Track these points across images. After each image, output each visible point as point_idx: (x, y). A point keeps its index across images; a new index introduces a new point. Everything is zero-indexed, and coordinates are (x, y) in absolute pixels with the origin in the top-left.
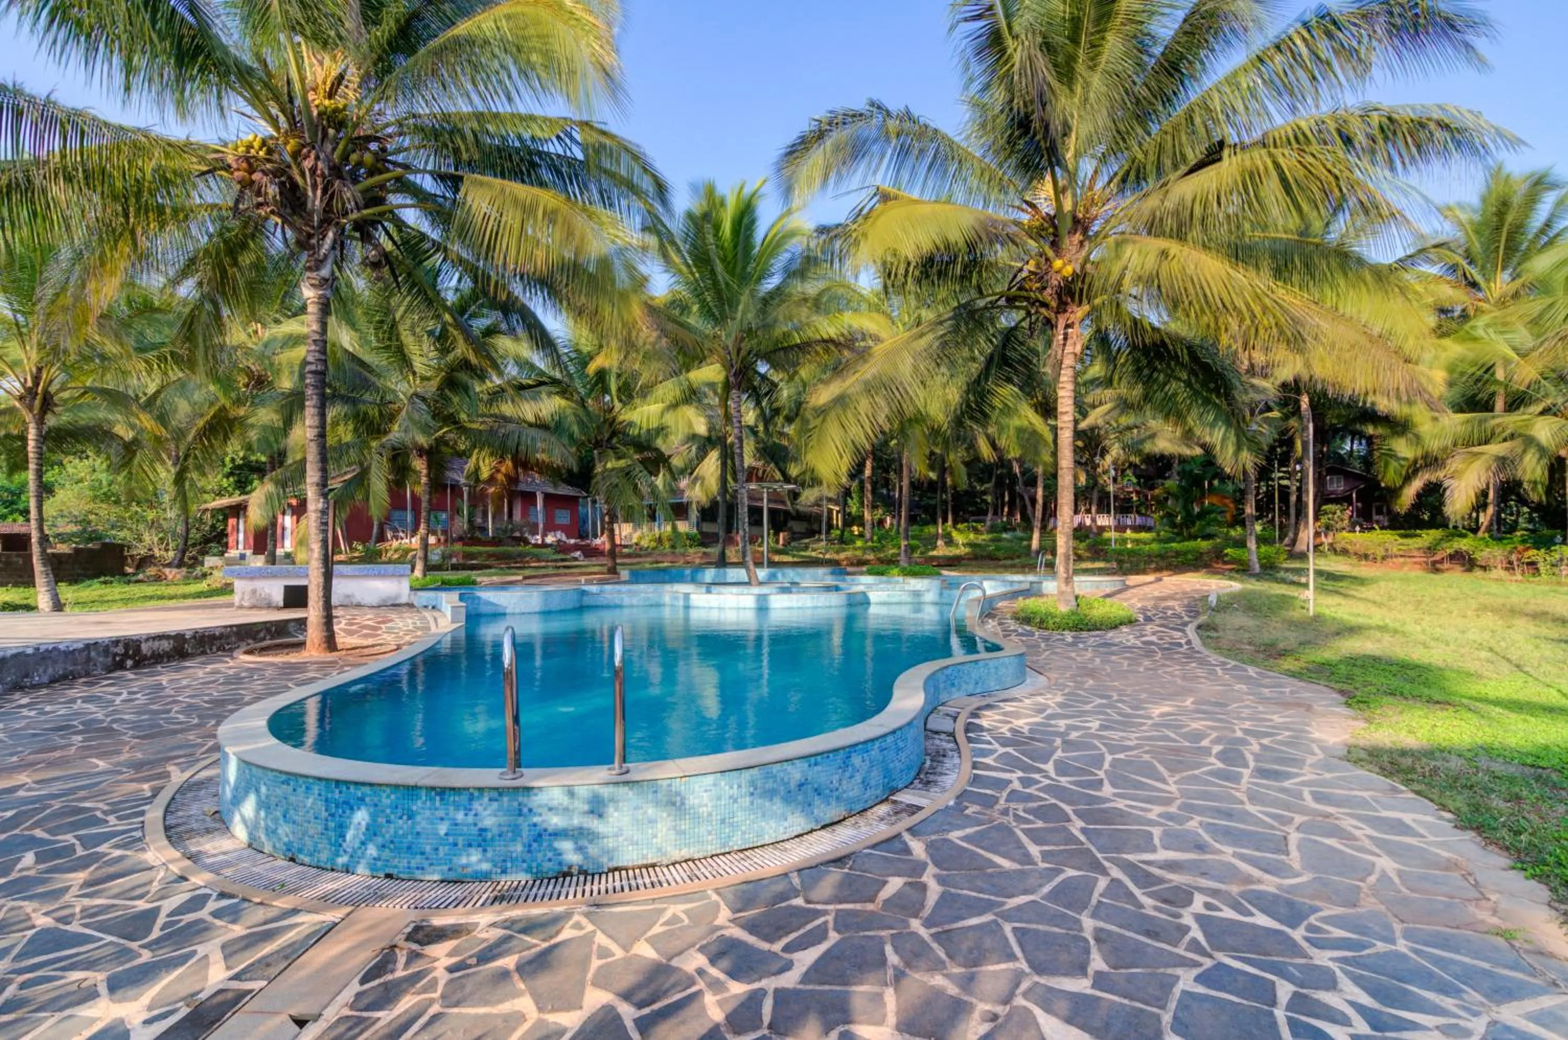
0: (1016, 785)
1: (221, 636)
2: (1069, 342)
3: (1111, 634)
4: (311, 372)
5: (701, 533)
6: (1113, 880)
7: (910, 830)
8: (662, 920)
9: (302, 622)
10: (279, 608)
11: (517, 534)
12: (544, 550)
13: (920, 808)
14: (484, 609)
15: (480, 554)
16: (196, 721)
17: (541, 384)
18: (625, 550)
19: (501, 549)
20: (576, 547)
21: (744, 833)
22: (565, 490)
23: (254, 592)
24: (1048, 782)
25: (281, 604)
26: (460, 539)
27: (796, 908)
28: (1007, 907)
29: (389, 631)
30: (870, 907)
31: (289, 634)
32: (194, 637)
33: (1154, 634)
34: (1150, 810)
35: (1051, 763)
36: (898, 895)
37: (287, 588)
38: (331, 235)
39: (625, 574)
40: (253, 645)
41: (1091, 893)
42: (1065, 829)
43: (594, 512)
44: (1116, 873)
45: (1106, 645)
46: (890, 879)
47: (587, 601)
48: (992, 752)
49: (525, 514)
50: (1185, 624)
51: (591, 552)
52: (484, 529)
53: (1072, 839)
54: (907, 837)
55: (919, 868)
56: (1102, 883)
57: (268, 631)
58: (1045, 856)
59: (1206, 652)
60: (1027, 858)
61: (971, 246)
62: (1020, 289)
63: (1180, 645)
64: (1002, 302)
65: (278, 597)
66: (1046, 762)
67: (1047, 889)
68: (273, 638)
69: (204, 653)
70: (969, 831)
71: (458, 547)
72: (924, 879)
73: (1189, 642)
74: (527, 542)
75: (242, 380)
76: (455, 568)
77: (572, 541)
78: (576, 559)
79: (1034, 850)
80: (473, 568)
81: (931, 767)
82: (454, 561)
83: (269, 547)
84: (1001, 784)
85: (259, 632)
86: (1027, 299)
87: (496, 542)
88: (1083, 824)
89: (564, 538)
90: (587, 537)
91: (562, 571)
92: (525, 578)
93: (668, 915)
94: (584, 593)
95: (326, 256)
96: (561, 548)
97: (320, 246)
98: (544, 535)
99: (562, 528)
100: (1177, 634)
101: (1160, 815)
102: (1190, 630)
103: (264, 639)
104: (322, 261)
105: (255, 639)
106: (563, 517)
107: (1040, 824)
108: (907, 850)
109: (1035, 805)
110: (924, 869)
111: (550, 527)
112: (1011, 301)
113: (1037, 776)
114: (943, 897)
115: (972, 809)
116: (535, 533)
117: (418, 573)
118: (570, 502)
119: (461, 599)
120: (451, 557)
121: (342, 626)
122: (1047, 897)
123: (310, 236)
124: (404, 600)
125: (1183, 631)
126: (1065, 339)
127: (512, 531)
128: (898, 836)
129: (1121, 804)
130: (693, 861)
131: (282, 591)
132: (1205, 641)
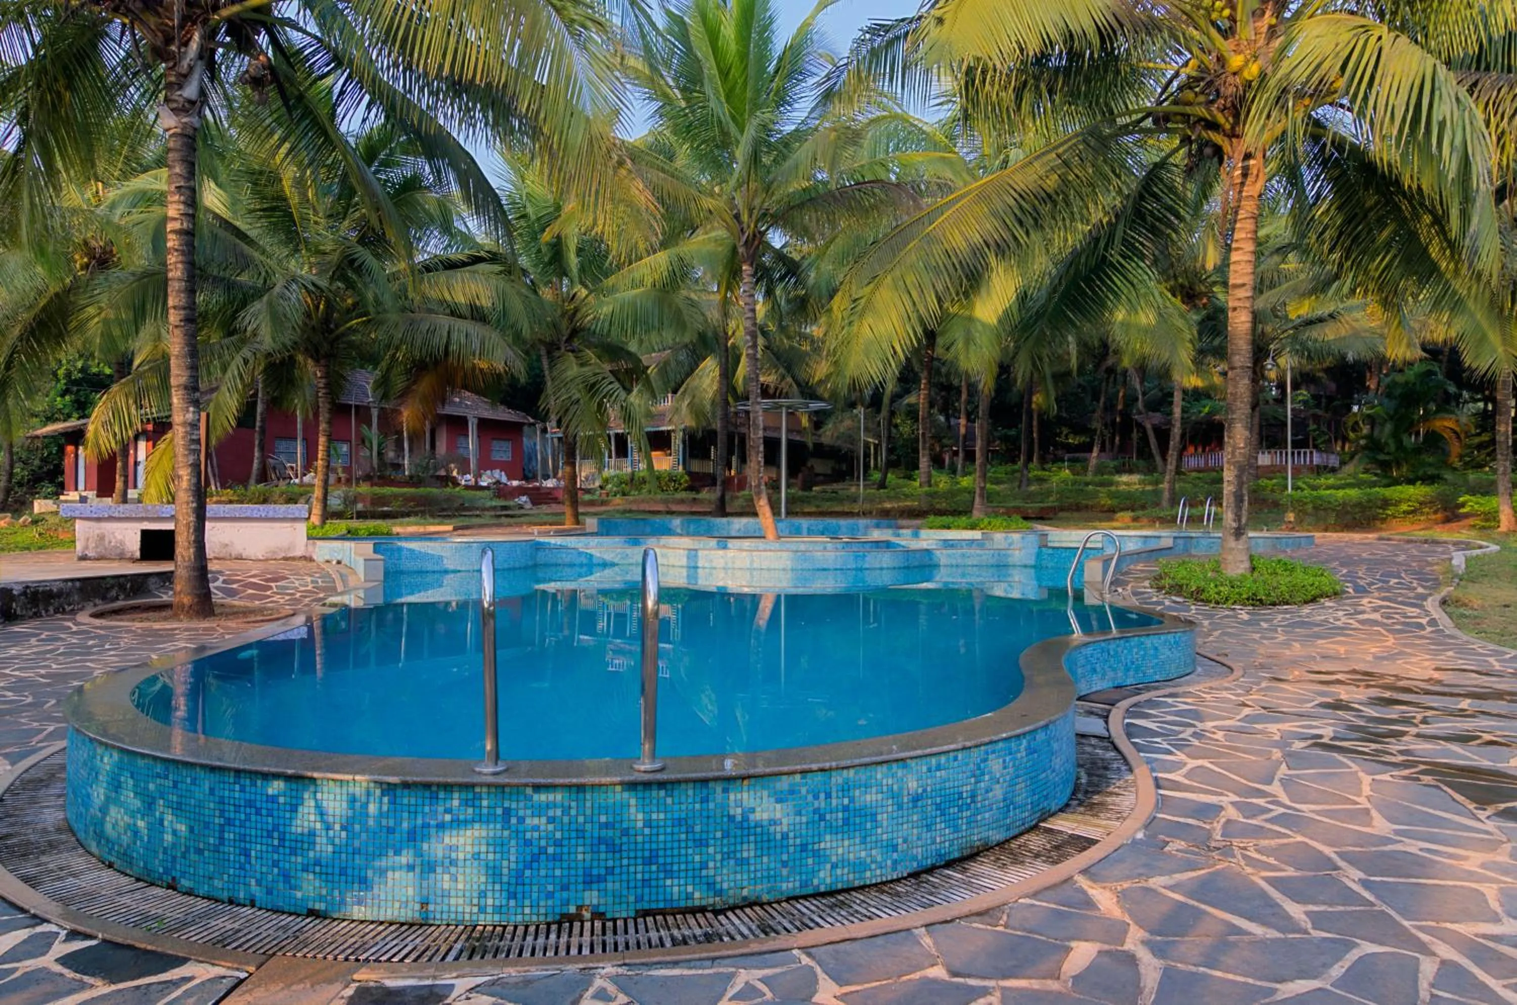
0: (1232, 813)
1: (60, 594)
2: (1250, 179)
3: (1306, 610)
4: (173, 231)
5: (690, 474)
6: (1443, 962)
7: (1084, 872)
8: (730, 993)
9: (166, 578)
10: (134, 561)
11: (442, 473)
12: (479, 493)
13: (1092, 842)
14: (407, 565)
15: (395, 496)
16: (30, 700)
17: (477, 260)
18: (587, 497)
19: (422, 490)
20: (521, 491)
21: (834, 866)
22: (504, 414)
23: (102, 538)
24: (1282, 810)
25: (138, 554)
26: (368, 478)
27: (935, 981)
28: (1279, 997)
29: (282, 591)
30: (1053, 985)
31: (147, 592)
32: (24, 593)
33: (1375, 610)
34: (1466, 858)
35: (1276, 783)
36: (1091, 969)
37: (145, 534)
38: (196, 37)
39: (591, 523)
40: (102, 607)
41: (1415, 981)
42: (1336, 881)
43: (544, 446)
44: (1445, 952)
45: (1302, 624)
46: (1073, 944)
47: (541, 557)
48: (1181, 765)
49: (452, 446)
50: (1424, 598)
51: (540, 497)
52: (398, 467)
53: (1350, 897)
54: (1082, 882)
55: (1118, 932)
56: (1428, 968)
57: (122, 587)
58: (1317, 920)
59: (1463, 636)
60: (1286, 923)
61: (1105, 36)
62: (1176, 103)
63: (1421, 627)
64: (1148, 123)
65: (134, 544)
66: (1269, 782)
67: (1337, 971)
68: (127, 597)
69: (37, 615)
70: (1179, 877)
71: (364, 488)
72: (1128, 946)
73: (1433, 622)
74: (456, 483)
75: (80, 260)
76: (361, 515)
77: (515, 483)
78: (521, 507)
79: (1296, 910)
80: (385, 516)
81: (1090, 783)
82: (360, 506)
83: (119, 484)
84: (1209, 811)
85: (108, 590)
86: (1186, 117)
87: (415, 481)
88: (1361, 875)
89: (504, 479)
90: (534, 478)
91: (503, 520)
92: (455, 529)
93: (738, 985)
94: (538, 547)
95: (191, 68)
96: (500, 491)
97: (182, 56)
98: (478, 476)
99: (502, 466)
100: (1412, 611)
101: (1483, 866)
102: (1431, 604)
103: (117, 599)
104: (185, 76)
105: (104, 598)
106: (502, 451)
107: (1290, 872)
108: (1089, 903)
109: (1274, 843)
110: (1126, 932)
111: (486, 464)
112: (1162, 120)
113: (1261, 802)
114: (1168, 975)
115: (1176, 846)
116: (464, 470)
117: (315, 519)
118: (511, 431)
119: (375, 551)
120: (355, 501)
121: (218, 584)
122: (1340, 983)
123: (169, 40)
124: (298, 553)
125: (1421, 607)
126: (1245, 175)
127: (436, 469)
128: (1069, 880)
129: (1413, 847)
130: (761, 905)
131: (138, 537)
132: (1459, 621)
